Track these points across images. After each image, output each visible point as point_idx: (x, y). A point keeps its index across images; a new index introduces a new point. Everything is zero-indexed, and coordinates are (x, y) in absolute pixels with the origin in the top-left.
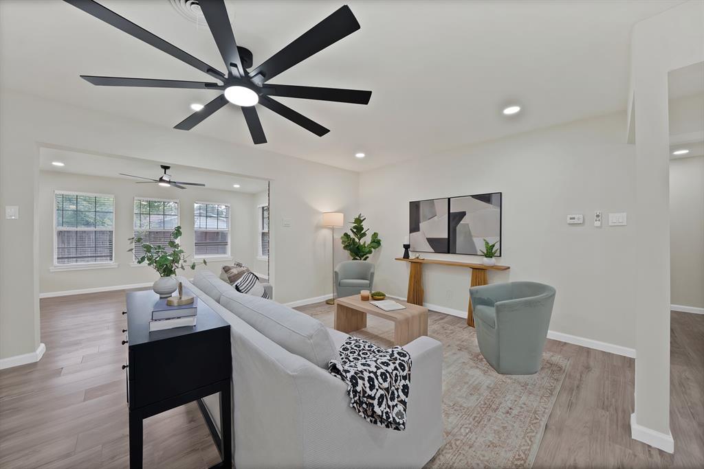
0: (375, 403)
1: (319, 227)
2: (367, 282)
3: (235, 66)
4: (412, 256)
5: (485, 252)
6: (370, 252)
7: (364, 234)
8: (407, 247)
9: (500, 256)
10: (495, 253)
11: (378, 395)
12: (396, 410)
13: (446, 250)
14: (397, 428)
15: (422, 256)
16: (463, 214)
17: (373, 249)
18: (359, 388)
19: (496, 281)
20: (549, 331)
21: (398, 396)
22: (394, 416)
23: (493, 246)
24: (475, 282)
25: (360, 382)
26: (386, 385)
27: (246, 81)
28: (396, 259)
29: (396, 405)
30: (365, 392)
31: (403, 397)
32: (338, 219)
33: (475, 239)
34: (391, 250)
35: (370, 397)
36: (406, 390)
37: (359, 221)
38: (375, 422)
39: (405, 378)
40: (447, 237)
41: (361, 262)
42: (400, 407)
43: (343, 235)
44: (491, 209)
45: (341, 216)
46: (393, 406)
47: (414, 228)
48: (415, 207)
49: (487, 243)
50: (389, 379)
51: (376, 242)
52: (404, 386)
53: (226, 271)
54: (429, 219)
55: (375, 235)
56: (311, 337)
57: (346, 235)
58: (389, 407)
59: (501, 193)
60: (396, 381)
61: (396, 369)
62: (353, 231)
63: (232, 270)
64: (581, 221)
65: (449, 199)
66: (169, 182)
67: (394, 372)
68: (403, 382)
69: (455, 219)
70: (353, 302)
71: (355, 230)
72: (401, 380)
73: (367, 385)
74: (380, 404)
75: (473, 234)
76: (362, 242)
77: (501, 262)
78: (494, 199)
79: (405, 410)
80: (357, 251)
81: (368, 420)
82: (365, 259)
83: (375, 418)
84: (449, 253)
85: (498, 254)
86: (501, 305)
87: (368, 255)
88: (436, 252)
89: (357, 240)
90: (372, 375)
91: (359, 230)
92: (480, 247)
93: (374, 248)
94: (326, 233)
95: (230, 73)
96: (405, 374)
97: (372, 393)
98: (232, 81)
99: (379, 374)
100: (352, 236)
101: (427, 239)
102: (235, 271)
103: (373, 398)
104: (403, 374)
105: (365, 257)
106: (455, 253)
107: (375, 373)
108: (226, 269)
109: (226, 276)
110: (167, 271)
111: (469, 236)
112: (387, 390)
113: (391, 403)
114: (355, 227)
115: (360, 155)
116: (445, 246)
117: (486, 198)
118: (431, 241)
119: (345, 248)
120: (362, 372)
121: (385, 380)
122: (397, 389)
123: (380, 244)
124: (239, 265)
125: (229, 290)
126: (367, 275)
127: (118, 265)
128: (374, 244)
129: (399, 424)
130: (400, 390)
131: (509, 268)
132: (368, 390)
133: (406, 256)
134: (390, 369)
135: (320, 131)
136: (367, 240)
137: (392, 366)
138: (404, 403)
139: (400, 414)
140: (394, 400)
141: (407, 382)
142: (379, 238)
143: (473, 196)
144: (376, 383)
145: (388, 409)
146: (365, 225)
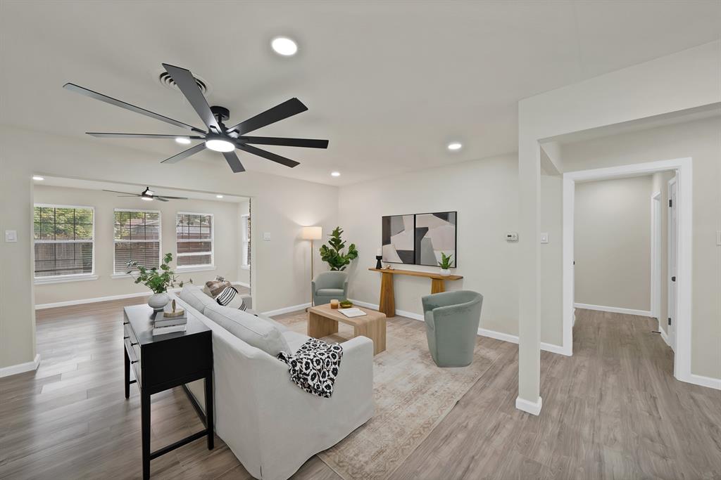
0: (309, 378)
1: (299, 240)
2: (342, 291)
3: (215, 127)
4: (384, 266)
5: (442, 263)
6: (348, 263)
7: (342, 246)
8: (379, 258)
9: (456, 267)
10: (450, 264)
11: (311, 373)
12: (326, 384)
13: (412, 262)
14: (327, 396)
15: (393, 267)
16: (426, 229)
17: (350, 260)
18: (297, 368)
19: (453, 289)
20: (479, 329)
21: (329, 375)
22: (324, 387)
23: (448, 258)
24: (435, 290)
25: (299, 364)
26: (319, 367)
27: (224, 135)
28: (369, 269)
29: (326, 381)
30: (301, 371)
31: (332, 376)
33: (435, 252)
35: (305, 374)
36: (335, 372)
37: (337, 233)
38: (311, 392)
39: (335, 363)
40: (413, 249)
41: (338, 272)
42: (329, 382)
43: (321, 247)
44: (448, 226)
45: (320, 229)
46: (324, 382)
47: (386, 241)
48: (387, 221)
49: (444, 256)
50: (321, 364)
51: (353, 253)
52: (334, 369)
53: (209, 286)
54: (399, 233)
55: (353, 246)
56: (266, 336)
57: (324, 246)
58: (320, 382)
59: (456, 212)
60: (327, 365)
61: (328, 357)
62: (331, 244)
63: (214, 285)
64: (516, 238)
65: (415, 215)
66: (152, 197)
67: (327, 360)
68: (333, 366)
69: (420, 233)
70: (324, 310)
71: (333, 242)
72: (331, 365)
73: (304, 366)
74: (313, 379)
75: (434, 247)
76: (341, 252)
77: (457, 273)
78: (451, 217)
79: (332, 384)
80: (335, 262)
81: (305, 390)
82: (342, 270)
83: (310, 389)
84: (415, 264)
85: (453, 265)
86: (436, 311)
87: (345, 266)
88: (405, 262)
89: (335, 251)
90: (309, 361)
91: (337, 242)
92: (440, 260)
93: (352, 259)
94: (307, 245)
95: (210, 131)
96: (335, 361)
97: (307, 372)
98: (211, 135)
99: (314, 360)
100: (331, 247)
101: (397, 251)
102: (217, 286)
103: (308, 375)
104: (333, 360)
105: (342, 267)
106: (420, 264)
107: (312, 360)
108: (209, 285)
109: (209, 290)
110: (160, 288)
111: (431, 250)
112: (319, 370)
113: (321, 379)
114: (333, 240)
115: (336, 174)
116: (412, 257)
117: (444, 216)
118: (400, 253)
119: (324, 259)
120: (302, 359)
121: (318, 364)
122: (328, 371)
123: (357, 255)
124: (221, 280)
125: (211, 303)
126: (341, 285)
128: (352, 255)
129: (326, 392)
130: (330, 372)
131: (462, 278)
132: (304, 370)
133: (379, 266)
134: (323, 357)
135: (291, 164)
136: (344, 252)
137: (326, 355)
138: (332, 380)
139: (328, 387)
140: (325, 377)
141: (337, 366)
142: (356, 249)
143: (434, 214)
144: (311, 365)
145: (319, 383)
146: (343, 237)
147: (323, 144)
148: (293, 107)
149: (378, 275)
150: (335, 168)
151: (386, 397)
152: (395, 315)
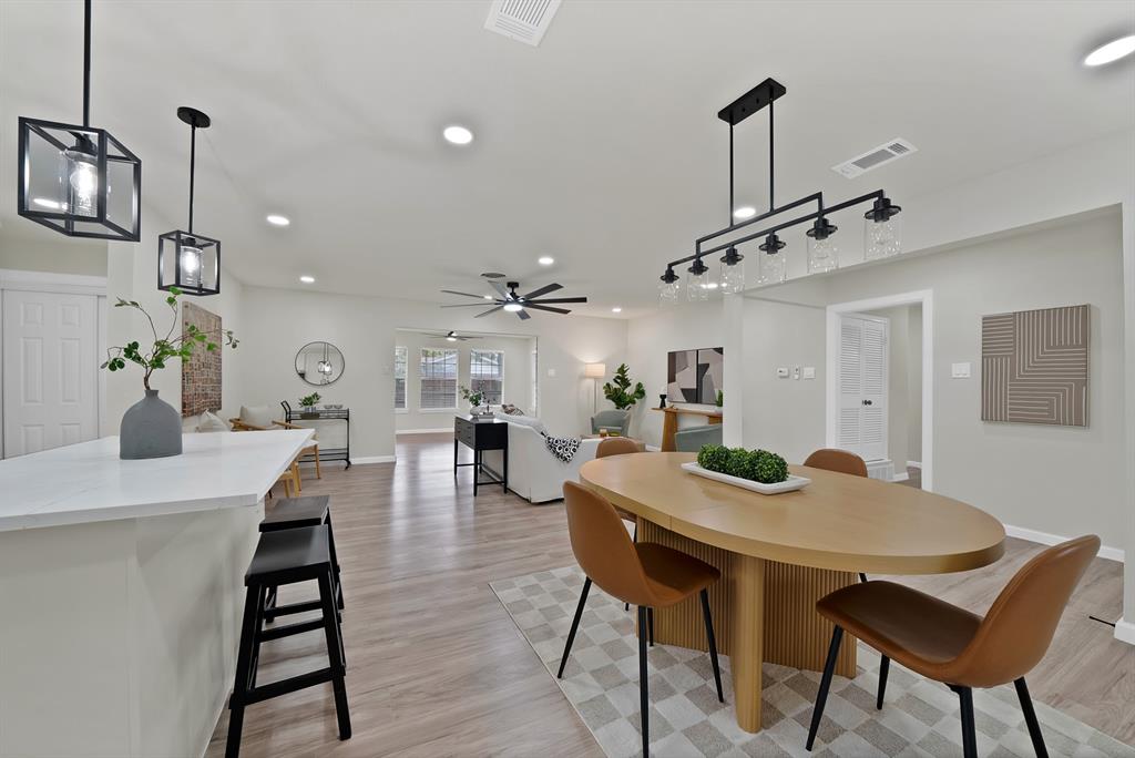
0: (557, 448)
1: (583, 377)
2: (620, 428)
3: (510, 298)
4: (668, 404)
5: (718, 400)
6: (634, 402)
7: (629, 385)
8: (663, 397)
11: (559, 446)
13: (695, 400)
14: (568, 462)
15: (678, 406)
16: (708, 366)
17: (636, 399)
18: (550, 441)
21: (570, 451)
22: (566, 456)
27: (515, 302)
28: (652, 409)
29: (567, 453)
30: (553, 443)
33: (713, 389)
34: (653, 400)
35: (555, 445)
36: (574, 450)
37: (622, 370)
38: (558, 457)
39: (575, 446)
40: (695, 387)
41: (621, 410)
43: (605, 385)
45: (604, 366)
47: (672, 379)
48: (672, 356)
49: (721, 393)
51: (640, 392)
54: (683, 370)
55: (639, 385)
57: (608, 385)
58: (564, 452)
62: (616, 381)
63: (507, 408)
64: (786, 374)
65: (698, 351)
69: (702, 369)
71: (619, 381)
75: (712, 383)
76: (627, 391)
79: (572, 456)
80: (619, 399)
81: (555, 454)
82: (627, 410)
83: (558, 455)
84: (698, 403)
87: (631, 405)
88: (689, 402)
89: (621, 390)
91: (625, 382)
92: (717, 397)
93: (639, 398)
94: (590, 382)
95: (507, 300)
97: (557, 445)
98: (507, 302)
100: (616, 386)
101: (681, 389)
102: (509, 408)
104: (574, 443)
105: (627, 406)
106: (701, 403)
107: (561, 440)
111: (711, 386)
112: (564, 446)
114: (618, 377)
115: (617, 310)
116: (693, 396)
118: (684, 391)
119: (608, 397)
120: (554, 438)
122: (570, 448)
123: (645, 394)
126: (622, 425)
127: (410, 412)
128: (638, 395)
129: (567, 459)
132: (555, 443)
133: (663, 405)
134: (567, 441)
135: (566, 312)
136: (629, 391)
138: (572, 453)
139: (569, 456)
140: (567, 451)
142: (645, 388)
143: (715, 349)
146: (629, 375)
147: (584, 300)
148: (555, 287)
149: (662, 413)
150: (616, 306)
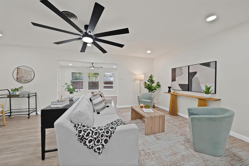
0: (87, 141)
1: (135, 80)
2: (150, 101)
4: (172, 92)
5: (205, 91)
6: (156, 89)
7: (154, 82)
8: (170, 88)
9: (215, 93)
10: (211, 91)
11: (89, 139)
12: (98, 147)
15: (176, 92)
16: (195, 73)
17: (157, 88)
18: (81, 134)
19: (213, 106)
21: (101, 142)
22: (96, 148)
23: (209, 88)
25: (83, 132)
26: (95, 137)
28: (165, 93)
29: (99, 145)
30: (83, 136)
31: (103, 143)
32: (142, 77)
33: (201, 85)
34: (165, 89)
35: (85, 139)
36: (106, 141)
37: (151, 77)
39: (107, 136)
40: (188, 84)
41: (151, 93)
42: (101, 146)
43: (144, 83)
44: (211, 70)
45: (144, 75)
46: (97, 145)
47: (174, 80)
48: (174, 70)
49: (206, 87)
50: (97, 135)
51: (159, 85)
54: (180, 76)
55: (158, 83)
57: (145, 83)
58: (95, 145)
59: (216, 62)
60: (102, 136)
61: (104, 132)
62: (148, 81)
65: (189, 66)
67: (102, 133)
68: (106, 138)
69: (191, 75)
71: (150, 81)
72: (105, 137)
73: (86, 134)
74: (89, 142)
75: (200, 82)
76: (153, 85)
77: (216, 97)
78: (213, 65)
79: (102, 148)
80: (150, 89)
82: (153, 92)
84: (188, 91)
85: (213, 92)
87: (155, 90)
88: (183, 90)
90: (91, 132)
91: (152, 82)
92: (204, 89)
94: (138, 82)
96: (107, 135)
97: (87, 138)
100: (148, 83)
101: (179, 84)
102: (95, 94)
103: (87, 139)
104: (106, 134)
105: (153, 91)
106: (191, 91)
107: (93, 132)
110: (71, 92)
112: (95, 139)
113: (96, 143)
114: (149, 80)
115: (149, 52)
116: (187, 88)
117: (207, 65)
119: (145, 87)
121: (95, 135)
122: (102, 140)
123: (160, 86)
127: (84, 91)
129: (96, 152)
131: (220, 100)
132: (85, 136)
133: (169, 91)
134: (100, 132)
135: (122, 46)
136: (154, 85)
138: (103, 145)
139: (99, 149)
140: (99, 143)
141: (108, 138)
142: (160, 84)
143: (201, 64)
144: (90, 135)
145: (93, 145)
146: (154, 79)
149: (169, 96)
150: (149, 50)
151: (152, 160)
152: (177, 115)
